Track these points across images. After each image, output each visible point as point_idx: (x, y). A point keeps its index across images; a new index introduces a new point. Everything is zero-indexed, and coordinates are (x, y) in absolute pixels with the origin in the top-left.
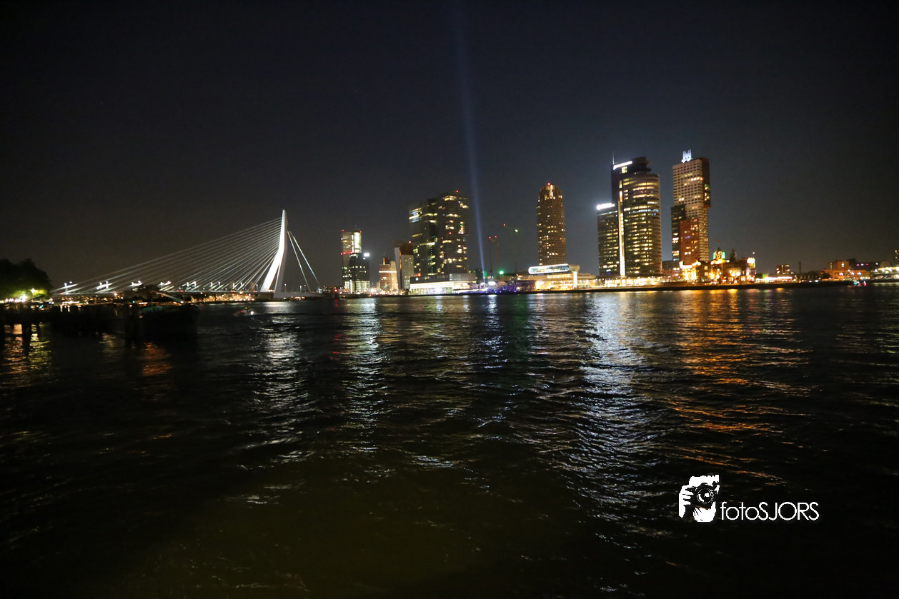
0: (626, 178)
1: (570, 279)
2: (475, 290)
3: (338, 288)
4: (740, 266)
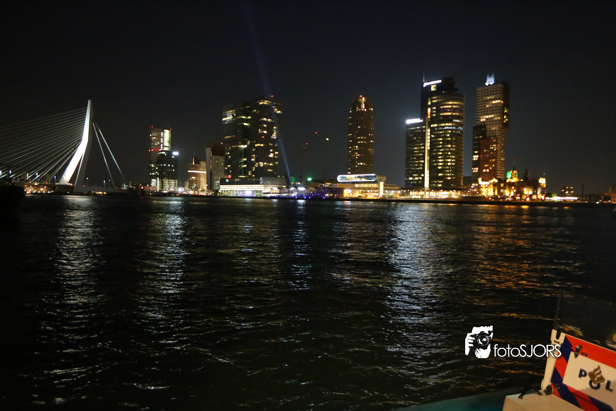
0: (434, 96)
1: (377, 189)
2: (284, 195)
3: (144, 185)
4: (532, 185)
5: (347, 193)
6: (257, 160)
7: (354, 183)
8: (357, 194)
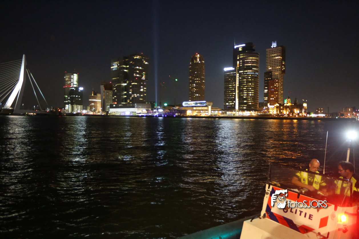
0: (241, 54)
1: (207, 110)
2: (150, 114)
3: (61, 109)
4: (299, 108)
5: (189, 113)
6: (133, 93)
7: (193, 107)
8: (195, 114)
